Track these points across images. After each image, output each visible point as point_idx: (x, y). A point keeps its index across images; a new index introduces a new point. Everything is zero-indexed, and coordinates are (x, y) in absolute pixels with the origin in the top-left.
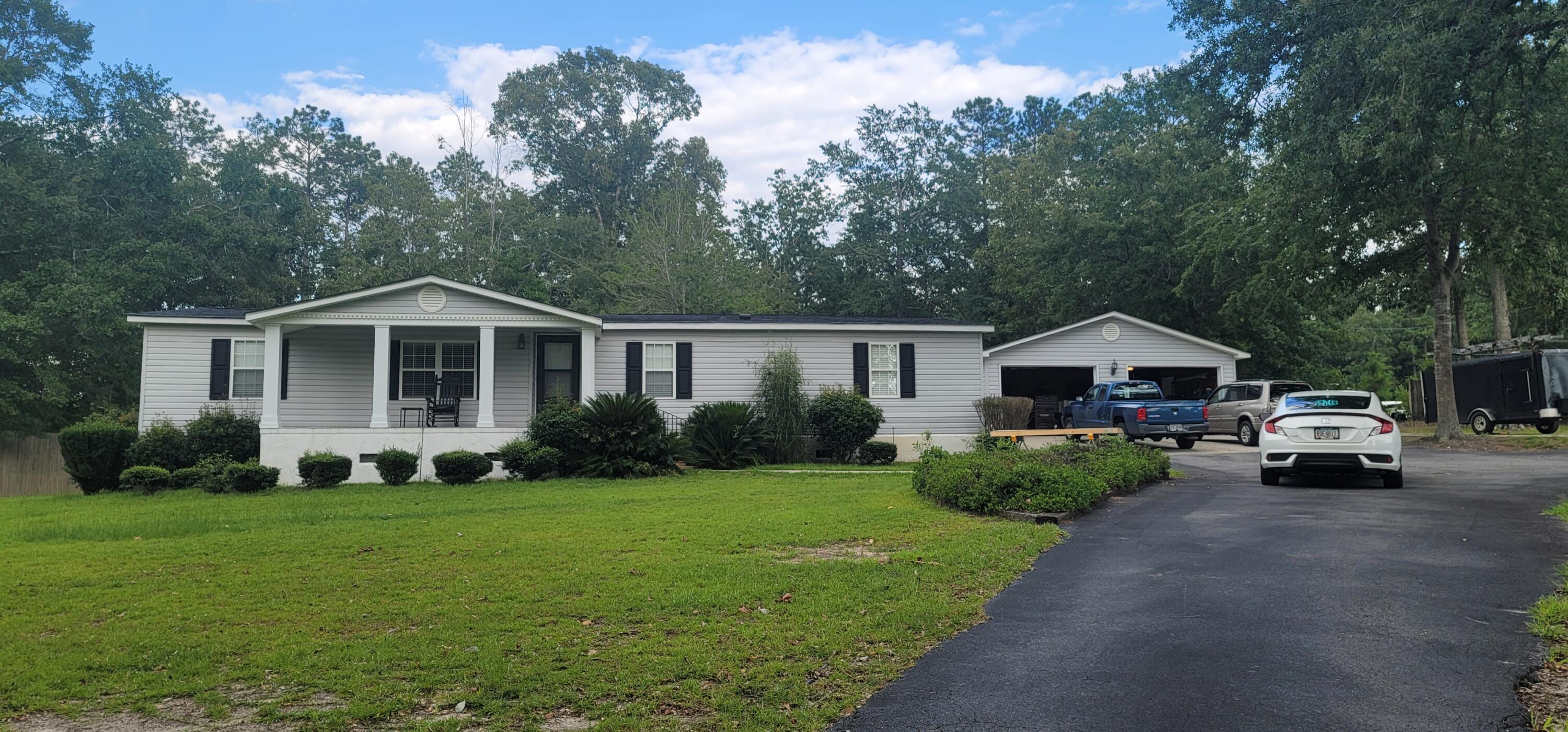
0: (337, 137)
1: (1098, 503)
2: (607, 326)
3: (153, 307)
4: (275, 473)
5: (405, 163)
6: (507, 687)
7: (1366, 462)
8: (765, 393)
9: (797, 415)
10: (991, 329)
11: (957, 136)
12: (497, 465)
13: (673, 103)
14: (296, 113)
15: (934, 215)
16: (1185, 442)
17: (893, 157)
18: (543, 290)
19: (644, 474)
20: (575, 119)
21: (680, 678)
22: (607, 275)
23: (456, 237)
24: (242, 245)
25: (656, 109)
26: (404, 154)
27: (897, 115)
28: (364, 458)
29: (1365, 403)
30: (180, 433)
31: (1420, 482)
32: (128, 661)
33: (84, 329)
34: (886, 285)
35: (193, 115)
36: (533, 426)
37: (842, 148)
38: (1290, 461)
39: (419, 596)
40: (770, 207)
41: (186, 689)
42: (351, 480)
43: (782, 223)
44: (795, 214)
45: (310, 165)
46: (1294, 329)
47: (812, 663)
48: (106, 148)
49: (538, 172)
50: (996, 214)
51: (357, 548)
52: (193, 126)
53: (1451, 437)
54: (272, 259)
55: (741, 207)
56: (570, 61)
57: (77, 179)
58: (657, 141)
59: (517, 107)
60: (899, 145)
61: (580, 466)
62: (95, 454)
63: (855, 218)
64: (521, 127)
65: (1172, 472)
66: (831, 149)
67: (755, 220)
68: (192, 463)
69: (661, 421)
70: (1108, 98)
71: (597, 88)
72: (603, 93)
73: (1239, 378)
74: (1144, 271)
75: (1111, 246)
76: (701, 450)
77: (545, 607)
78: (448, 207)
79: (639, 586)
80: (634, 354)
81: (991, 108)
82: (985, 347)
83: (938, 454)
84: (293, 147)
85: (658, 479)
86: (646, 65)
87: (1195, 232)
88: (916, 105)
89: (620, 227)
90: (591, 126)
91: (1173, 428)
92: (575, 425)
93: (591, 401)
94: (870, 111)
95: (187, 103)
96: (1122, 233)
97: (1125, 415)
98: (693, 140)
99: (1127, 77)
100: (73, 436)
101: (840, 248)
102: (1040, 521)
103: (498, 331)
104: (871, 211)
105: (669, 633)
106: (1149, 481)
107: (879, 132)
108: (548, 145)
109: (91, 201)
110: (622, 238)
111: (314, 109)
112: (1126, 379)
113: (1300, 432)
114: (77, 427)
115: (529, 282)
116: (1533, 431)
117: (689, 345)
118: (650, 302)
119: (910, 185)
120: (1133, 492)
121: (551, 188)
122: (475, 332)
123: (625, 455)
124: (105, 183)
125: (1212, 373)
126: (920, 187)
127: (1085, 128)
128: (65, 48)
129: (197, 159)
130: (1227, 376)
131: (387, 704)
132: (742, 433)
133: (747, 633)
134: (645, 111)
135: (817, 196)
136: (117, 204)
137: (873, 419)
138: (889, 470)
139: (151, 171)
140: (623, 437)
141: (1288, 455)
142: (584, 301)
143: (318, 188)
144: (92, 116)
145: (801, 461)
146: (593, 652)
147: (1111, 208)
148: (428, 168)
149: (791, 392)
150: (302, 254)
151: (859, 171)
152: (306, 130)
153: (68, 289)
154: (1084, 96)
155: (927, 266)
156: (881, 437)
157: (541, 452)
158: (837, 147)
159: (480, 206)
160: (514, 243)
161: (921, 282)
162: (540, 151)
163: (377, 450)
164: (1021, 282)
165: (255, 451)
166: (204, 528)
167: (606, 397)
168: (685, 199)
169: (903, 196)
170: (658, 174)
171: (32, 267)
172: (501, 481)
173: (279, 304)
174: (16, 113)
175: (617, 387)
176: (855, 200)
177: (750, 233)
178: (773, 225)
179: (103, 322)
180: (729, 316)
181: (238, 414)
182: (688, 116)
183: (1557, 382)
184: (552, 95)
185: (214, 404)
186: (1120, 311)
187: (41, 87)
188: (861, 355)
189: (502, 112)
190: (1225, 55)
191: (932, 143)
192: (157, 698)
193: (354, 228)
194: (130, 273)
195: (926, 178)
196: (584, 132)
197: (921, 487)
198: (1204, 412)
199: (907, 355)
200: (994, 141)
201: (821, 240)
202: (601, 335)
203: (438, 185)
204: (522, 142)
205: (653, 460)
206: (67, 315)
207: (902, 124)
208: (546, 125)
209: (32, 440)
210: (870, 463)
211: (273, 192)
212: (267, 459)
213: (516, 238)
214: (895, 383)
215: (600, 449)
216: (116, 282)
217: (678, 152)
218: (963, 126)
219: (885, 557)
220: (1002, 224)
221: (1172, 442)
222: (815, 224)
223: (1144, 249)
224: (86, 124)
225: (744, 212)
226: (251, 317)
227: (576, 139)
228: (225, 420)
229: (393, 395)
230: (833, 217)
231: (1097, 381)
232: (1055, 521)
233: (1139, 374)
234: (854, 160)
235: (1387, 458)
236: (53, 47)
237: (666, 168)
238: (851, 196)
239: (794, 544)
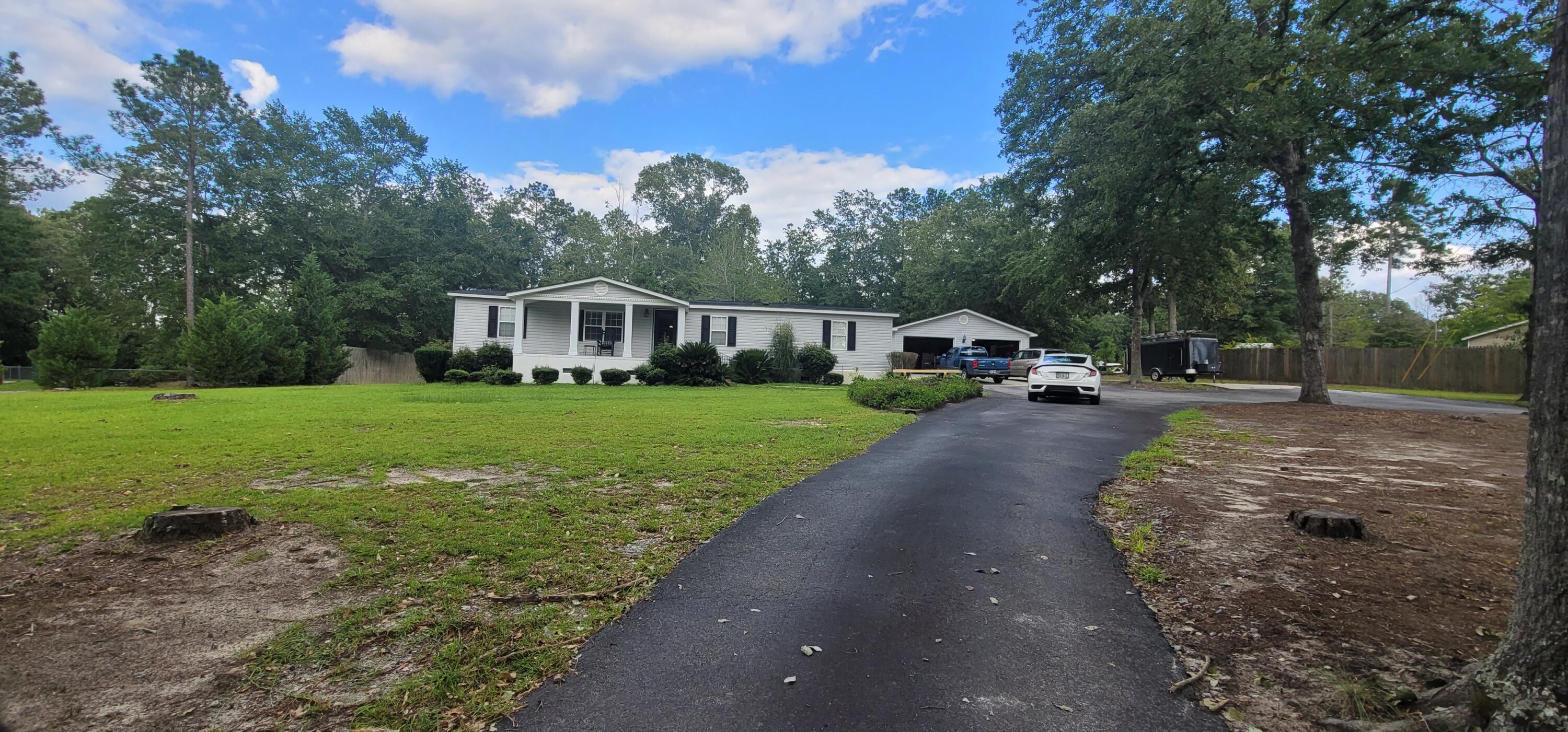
0: (552, 199)
1: (939, 405)
2: (692, 306)
3: (455, 288)
4: (520, 376)
5: (587, 214)
6: (637, 469)
7: (1081, 391)
8: (774, 346)
9: (792, 357)
10: (897, 315)
11: (889, 209)
12: (633, 377)
13: (733, 186)
14: (530, 185)
15: (874, 252)
16: (998, 380)
17: (853, 219)
18: (659, 286)
19: (709, 385)
20: (679, 193)
21: (717, 469)
22: (693, 279)
23: (614, 256)
24: (502, 257)
25: (723, 188)
26: (586, 210)
27: (856, 196)
28: (565, 370)
29: (1083, 360)
30: (473, 354)
31: (1108, 402)
32: (466, 451)
33: (423, 299)
34: (844, 290)
35: (477, 186)
36: (652, 357)
37: (825, 213)
38: (1043, 389)
39: (596, 433)
40: (784, 245)
41: (495, 462)
42: (558, 381)
43: (791, 254)
44: (797, 249)
45: (537, 214)
46: (1064, 322)
47: (781, 467)
48: (434, 204)
49: (658, 221)
50: (909, 252)
51: (564, 412)
52: (477, 192)
53: (1137, 382)
54: (517, 265)
55: (768, 244)
56: (678, 161)
57: (418, 219)
58: (723, 206)
59: (648, 186)
60: (856, 212)
61: (675, 379)
62: (432, 363)
63: (831, 252)
64: (650, 196)
65: (984, 394)
66: (819, 214)
67: (776, 251)
68: (479, 369)
69: (718, 357)
70: (970, 191)
71: (691, 176)
72: (695, 179)
73: (1031, 346)
74: (985, 288)
75: (967, 273)
76: (739, 374)
77: (656, 440)
78: (609, 240)
79: (702, 433)
80: (706, 321)
81: (908, 194)
82: (895, 326)
83: (862, 379)
84: (528, 204)
85: (716, 388)
86: (719, 164)
87: (1012, 267)
88: (867, 191)
89: (701, 252)
90: (688, 196)
91: (992, 372)
92: (674, 358)
93: (682, 346)
94: (841, 193)
95: (474, 180)
96: (973, 266)
97: (967, 365)
98: (743, 206)
99: (982, 180)
100: (422, 353)
101: (824, 268)
102: (907, 412)
103: (635, 307)
104: (839, 249)
105: (715, 453)
106: (969, 396)
107: (846, 205)
108: (664, 207)
109: (426, 232)
110: (703, 259)
111: (540, 184)
112: (970, 345)
113: (1049, 375)
114: (423, 349)
115: (652, 282)
116: (1183, 381)
117: (735, 318)
118: (716, 294)
119: (861, 235)
120: (959, 402)
121: (665, 231)
122: (623, 307)
123: (699, 374)
124: (434, 222)
125: (1016, 343)
126: (867, 236)
127: (958, 207)
128: (413, 150)
129: (478, 210)
130: (1024, 345)
131: (584, 472)
132: (761, 365)
133: (751, 454)
134: (717, 189)
135: (810, 239)
136: (439, 233)
137: (832, 361)
138: (839, 388)
139: (457, 216)
140: (698, 365)
141: (1041, 386)
142: (681, 293)
143: (540, 227)
144: (427, 185)
145: (793, 382)
146: (677, 458)
147: (969, 254)
148: (600, 217)
149: (789, 345)
150: (532, 263)
151: (834, 226)
152: (535, 195)
153: (415, 277)
154: (959, 190)
155: (869, 280)
156: (836, 371)
157: (655, 371)
158: (822, 213)
159: (626, 239)
160: (644, 260)
161: (865, 289)
162: (660, 210)
163: (572, 367)
164: (920, 291)
165: (510, 365)
166: (489, 400)
167: (690, 344)
168: (737, 238)
169: (857, 241)
170: (724, 224)
171: (397, 265)
172: (634, 385)
173: (520, 290)
174: (389, 184)
175: (696, 339)
176: (831, 242)
177: (773, 259)
178: (786, 254)
179: (432, 295)
180: (758, 303)
181: (502, 345)
182: (741, 193)
183: (1197, 355)
184: (667, 180)
185: (490, 339)
186: (970, 308)
187: (401, 170)
188: (827, 326)
189: (640, 188)
190: (1026, 173)
191: (875, 212)
192: (483, 465)
193: (559, 249)
194: (446, 270)
195: (870, 231)
196: (684, 200)
197: (851, 395)
198: (1008, 364)
199: (852, 327)
200: (909, 212)
201: (812, 264)
202: (688, 311)
203: (604, 227)
204: (650, 205)
205: (714, 378)
206: (415, 291)
207: (858, 201)
208: (663, 196)
209: (396, 355)
210: (829, 384)
211: (519, 228)
212: (516, 368)
213: (645, 257)
214: (845, 344)
215: (686, 371)
216: (439, 275)
217: (735, 212)
218: (893, 204)
219: (826, 426)
220: (911, 259)
221: (991, 380)
222: (809, 255)
223: (985, 275)
224: (423, 190)
225: (770, 246)
226: (509, 295)
227: (679, 204)
228: (495, 348)
229: (580, 339)
230: (818, 251)
231: (955, 345)
232: (914, 413)
233: (978, 343)
234: (831, 220)
235: (1092, 389)
236: (407, 149)
237: (728, 221)
238: (829, 240)
239: (781, 419)
